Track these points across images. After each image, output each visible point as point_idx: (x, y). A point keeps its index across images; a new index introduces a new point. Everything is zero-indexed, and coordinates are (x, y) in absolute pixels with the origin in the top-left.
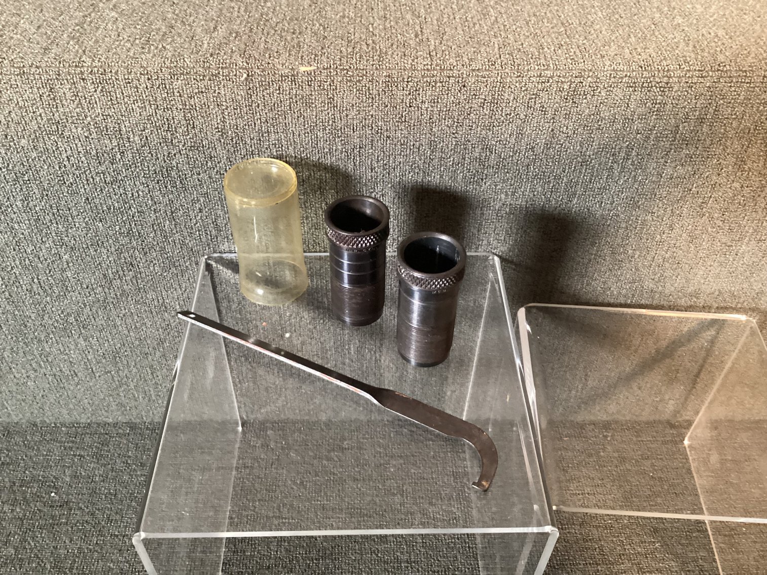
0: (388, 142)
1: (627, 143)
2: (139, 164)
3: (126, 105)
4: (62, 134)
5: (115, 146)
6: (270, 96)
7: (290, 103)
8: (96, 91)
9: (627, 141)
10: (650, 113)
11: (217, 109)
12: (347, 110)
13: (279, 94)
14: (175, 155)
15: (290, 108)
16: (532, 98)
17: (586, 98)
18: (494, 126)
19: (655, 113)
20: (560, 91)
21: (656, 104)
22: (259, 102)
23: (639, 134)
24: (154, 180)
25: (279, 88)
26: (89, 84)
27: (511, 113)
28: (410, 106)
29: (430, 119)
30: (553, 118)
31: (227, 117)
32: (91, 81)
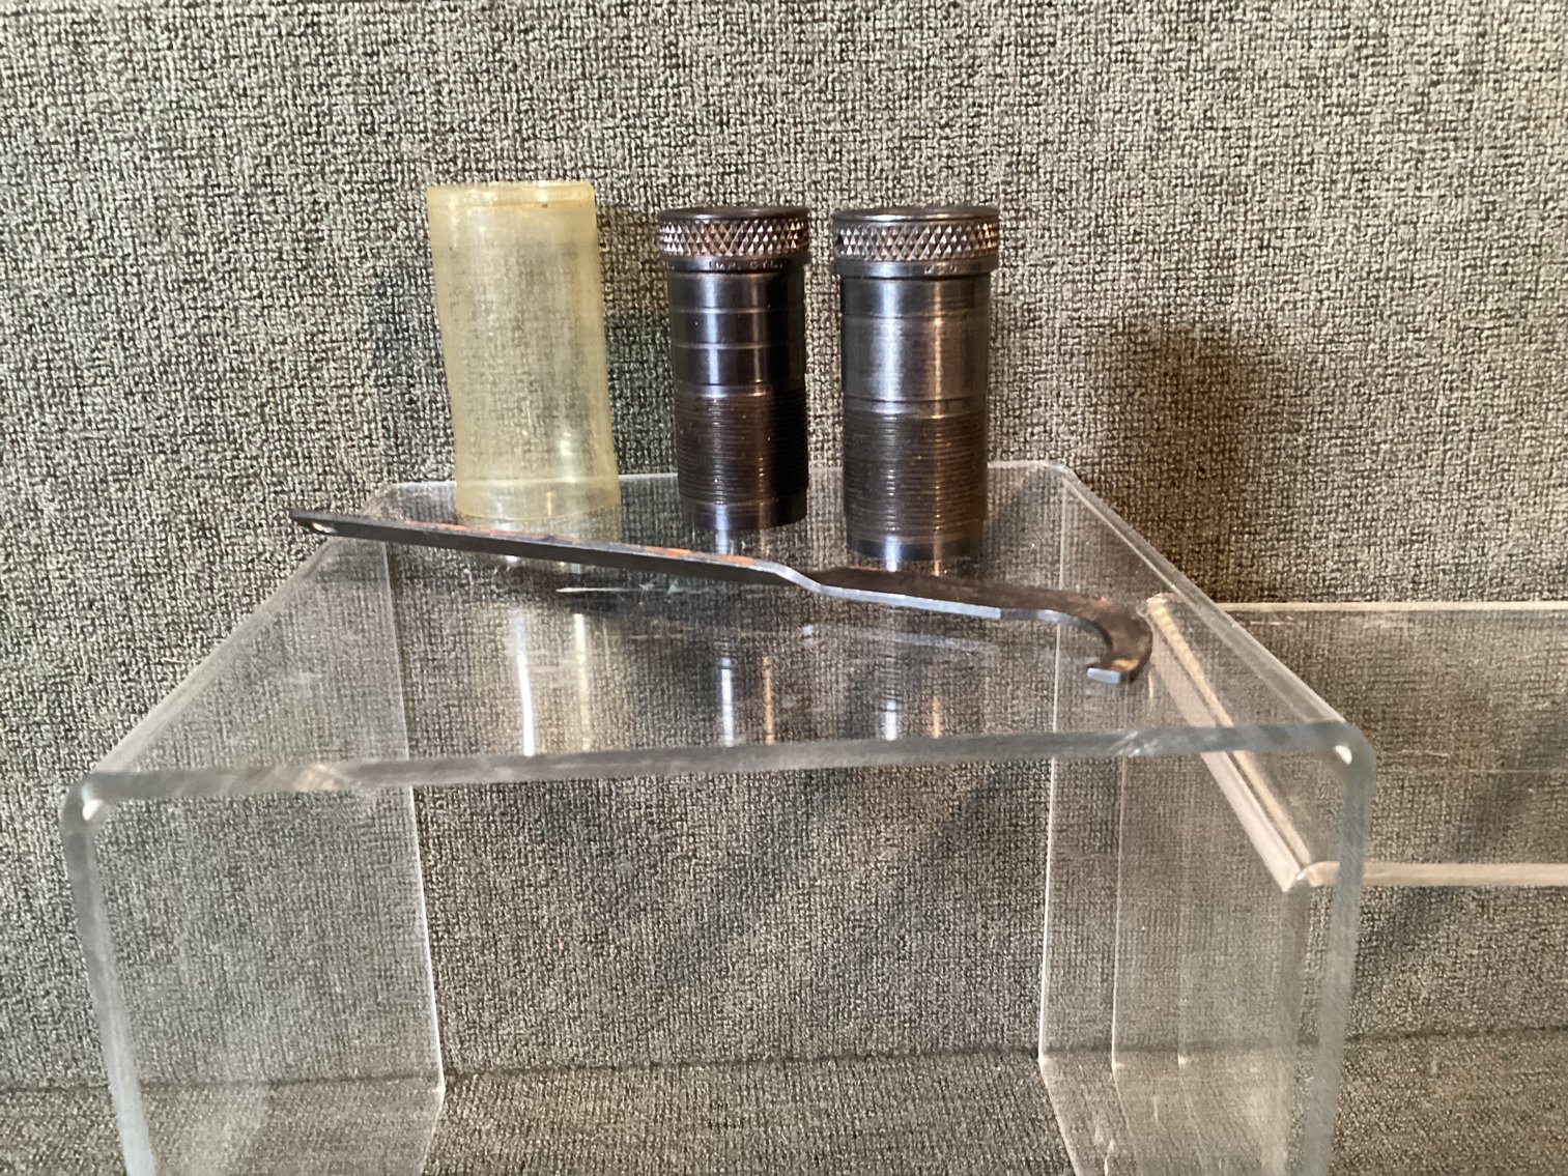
0: (800, 156)
1: (1326, 139)
2: (246, 235)
3: (232, 80)
4: (86, 160)
5: (199, 187)
6: (541, 46)
7: (583, 59)
8: (170, 47)
9: (1322, 135)
10: (1359, 60)
11: (425, 82)
12: (705, 72)
13: (561, 38)
14: (327, 205)
15: (583, 74)
16: (1102, 31)
17: (1216, 29)
18: (1027, 105)
19: (1370, 61)
20: (1160, 12)
21: (1368, 38)
22: (517, 59)
23: (1344, 115)
24: (275, 278)
25: (561, 23)
26: (158, 30)
27: (1061, 72)
28: (842, 61)
29: (888, 90)
30: (1155, 80)
31: (445, 101)
32: (164, 22)
